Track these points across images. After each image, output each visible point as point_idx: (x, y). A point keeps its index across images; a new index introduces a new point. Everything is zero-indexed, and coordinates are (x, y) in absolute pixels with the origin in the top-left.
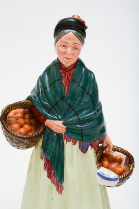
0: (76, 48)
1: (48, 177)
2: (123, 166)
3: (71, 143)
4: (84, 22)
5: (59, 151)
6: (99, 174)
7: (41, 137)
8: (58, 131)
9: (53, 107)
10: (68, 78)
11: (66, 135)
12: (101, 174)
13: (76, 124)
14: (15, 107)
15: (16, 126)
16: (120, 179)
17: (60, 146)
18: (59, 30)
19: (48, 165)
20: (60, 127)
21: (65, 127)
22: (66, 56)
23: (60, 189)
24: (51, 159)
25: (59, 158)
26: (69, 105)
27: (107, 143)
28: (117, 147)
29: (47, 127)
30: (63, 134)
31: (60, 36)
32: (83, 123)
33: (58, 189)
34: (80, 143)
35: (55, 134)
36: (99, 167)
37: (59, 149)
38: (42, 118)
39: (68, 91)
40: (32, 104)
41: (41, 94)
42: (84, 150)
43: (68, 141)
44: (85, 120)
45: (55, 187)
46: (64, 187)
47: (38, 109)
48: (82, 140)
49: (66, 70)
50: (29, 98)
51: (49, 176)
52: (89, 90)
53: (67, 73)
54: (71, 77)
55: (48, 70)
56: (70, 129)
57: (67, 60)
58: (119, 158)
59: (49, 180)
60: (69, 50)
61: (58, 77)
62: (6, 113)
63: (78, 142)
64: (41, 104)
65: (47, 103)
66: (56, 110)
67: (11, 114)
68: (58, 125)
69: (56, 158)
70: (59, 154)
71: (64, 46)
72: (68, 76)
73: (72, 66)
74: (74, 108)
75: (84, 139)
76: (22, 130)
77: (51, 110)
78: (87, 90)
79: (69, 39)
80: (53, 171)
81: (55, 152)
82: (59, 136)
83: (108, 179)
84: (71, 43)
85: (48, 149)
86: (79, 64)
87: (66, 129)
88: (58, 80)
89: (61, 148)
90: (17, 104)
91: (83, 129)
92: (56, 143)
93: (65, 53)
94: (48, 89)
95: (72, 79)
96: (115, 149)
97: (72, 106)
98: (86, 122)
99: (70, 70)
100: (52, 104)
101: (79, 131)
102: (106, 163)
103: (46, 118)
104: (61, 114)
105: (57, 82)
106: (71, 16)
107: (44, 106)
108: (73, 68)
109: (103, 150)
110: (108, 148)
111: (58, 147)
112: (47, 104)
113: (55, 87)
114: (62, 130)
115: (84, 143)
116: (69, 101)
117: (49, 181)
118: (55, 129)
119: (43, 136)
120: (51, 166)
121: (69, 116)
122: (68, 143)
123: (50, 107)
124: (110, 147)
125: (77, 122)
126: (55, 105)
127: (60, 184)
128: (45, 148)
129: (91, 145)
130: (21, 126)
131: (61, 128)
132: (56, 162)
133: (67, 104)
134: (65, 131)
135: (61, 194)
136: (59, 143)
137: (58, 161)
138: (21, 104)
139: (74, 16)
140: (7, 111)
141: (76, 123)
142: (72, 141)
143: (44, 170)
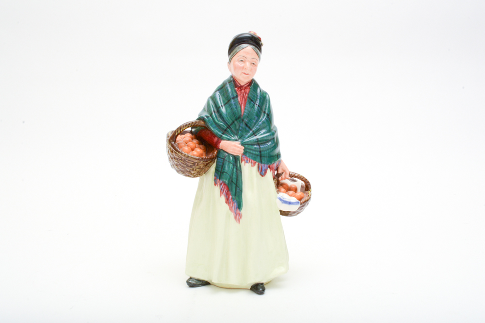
0: (253, 64)
1: (226, 203)
2: (299, 193)
3: (250, 164)
4: (260, 38)
5: (237, 175)
6: (280, 199)
7: (214, 162)
8: (235, 153)
9: (229, 127)
10: (243, 96)
11: (244, 156)
12: (282, 198)
13: (254, 145)
14: (187, 126)
15: (186, 148)
16: (301, 204)
17: (237, 169)
18: (236, 45)
19: (225, 190)
20: (238, 147)
21: (243, 148)
22: (244, 71)
23: (238, 217)
24: (228, 183)
25: (237, 182)
26: (246, 125)
27: (282, 169)
28: (293, 173)
29: (222, 150)
30: (240, 156)
31: (238, 51)
32: (261, 143)
33: (235, 218)
34: (258, 164)
35: (231, 158)
36: (278, 191)
37: (237, 172)
38: (216, 139)
39: (245, 109)
40: (204, 125)
41: (214, 114)
42: (263, 173)
43: (247, 162)
44: (264, 140)
45: (232, 215)
46: (243, 215)
47: (212, 129)
48: (261, 162)
49: (241, 87)
50: (201, 119)
51: (227, 201)
52: (265, 109)
53: (243, 91)
54: (247, 95)
55: (222, 89)
56: (248, 149)
57: (245, 75)
58: (293, 186)
59: (227, 205)
60: (248, 64)
61: (233, 95)
62: (177, 134)
63: (257, 163)
64: (214, 124)
65: (222, 122)
66: (231, 131)
67: (179, 138)
68: (236, 146)
69: (234, 181)
70: (237, 177)
71: (242, 61)
72: (243, 95)
73: (248, 84)
74: (251, 127)
75: (263, 161)
76: (195, 153)
77: (226, 130)
78: (264, 110)
79: (248, 53)
80: (231, 197)
81: (232, 176)
82: (236, 158)
83: (290, 203)
84: (249, 57)
85: (224, 172)
86: (253, 84)
87: (244, 150)
88: (233, 98)
89: (238, 171)
90: (189, 124)
91: (261, 150)
92: (234, 165)
93: (243, 68)
94: (223, 110)
95: (248, 97)
96: (292, 176)
97: (249, 125)
98: (264, 143)
99: (246, 88)
100: (227, 123)
101: (257, 151)
102: (283, 190)
103: (220, 138)
104: (237, 134)
105: (232, 100)
106: (247, 32)
107: (218, 126)
108: (248, 86)
109: (279, 177)
110: (284, 174)
111: (235, 170)
112: (222, 125)
113: (230, 106)
114: (240, 151)
115: (262, 165)
116: (246, 120)
117: (226, 207)
118: (231, 151)
119: (216, 160)
120: (228, 191)
121: (247, 136)
122: (247, 164)
123: (225, 127)
124: (286, 173)
125: (256, 142)
126: (231, 124)
127: (238, 211)
128: (219, 173)
129: (269, 167)
130: (193, 150)
131: (238, 149)
132: (234, 186)
133: (244, 123)
134: (242, 153)
135: (239, 223)
136: (236, 166)
137: (236, 185)
138: (193, 124)
139: (250, 32)
140: (178, 131)
141: (253, 143)
142: (251, 162)
143: (221, 195)
